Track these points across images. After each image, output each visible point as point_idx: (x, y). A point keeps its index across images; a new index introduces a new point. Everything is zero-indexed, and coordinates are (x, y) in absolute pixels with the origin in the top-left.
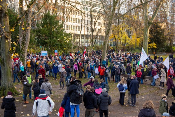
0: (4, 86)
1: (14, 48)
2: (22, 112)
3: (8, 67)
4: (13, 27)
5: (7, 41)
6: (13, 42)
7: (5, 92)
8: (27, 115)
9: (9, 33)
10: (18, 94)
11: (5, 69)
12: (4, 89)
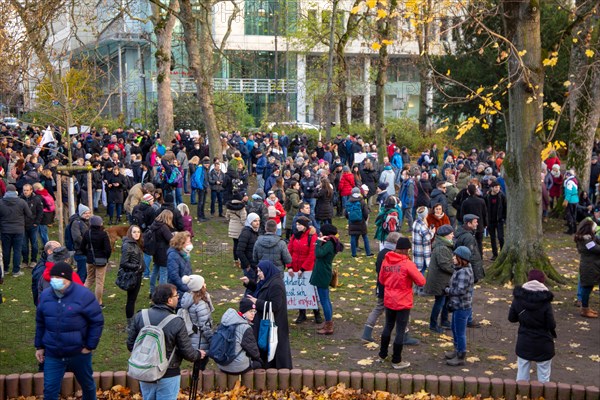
0: (513, 247)
1: (553, 122)
2: (575, 345)
3: (529, 187)
4: (554, 51)
5: (530, 100)
6: (549, 104)
7: (518, 268)
8: (593, 357)
9: (537, 70)
10: (558, 282)
11: (520, 193)
12: (515, 260)
